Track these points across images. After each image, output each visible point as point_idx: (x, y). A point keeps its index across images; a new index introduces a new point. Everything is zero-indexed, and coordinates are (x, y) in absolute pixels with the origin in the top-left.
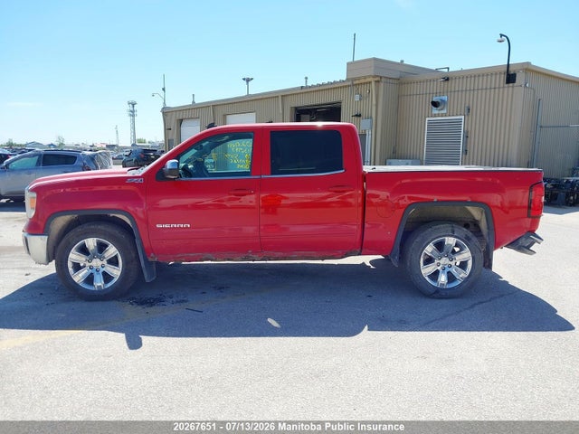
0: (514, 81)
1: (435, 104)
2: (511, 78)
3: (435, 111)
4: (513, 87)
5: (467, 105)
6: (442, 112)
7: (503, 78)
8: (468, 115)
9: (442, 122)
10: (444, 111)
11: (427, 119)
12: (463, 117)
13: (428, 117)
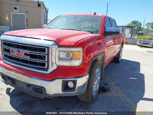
1: (15, 8)
2: (39, 5)
3: (15, 10)
4: (40, 8)
5: (26, 10)
6: (17, 11)
7: (37, 5)
8: (27, 14)
9: (18, 15)
10: (18, 11)
11: (12, 13)
12: (25, 14)
13: (12, 12)
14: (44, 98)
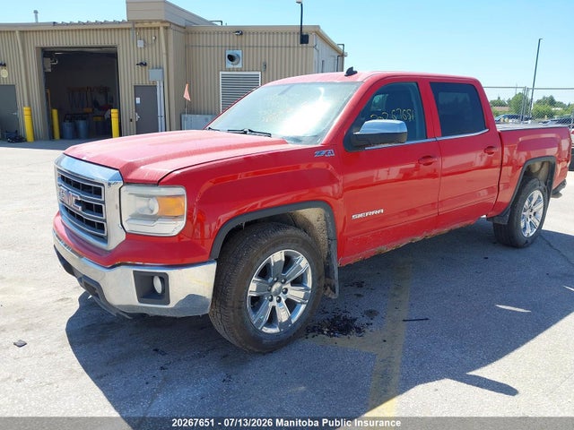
0: (307, 42)
1: (231, 58)
2: (304, 39)
3: (229, 65)
4: (306, 47)
5: (263, 61)
6: (237, 66)
7: (298, 38)
8: (265, 70)
9: (238, 77)
10: (239, 66)
11: (221, 73)
12: (260, 73)
13: (222, 70)
14: (117, 314)
